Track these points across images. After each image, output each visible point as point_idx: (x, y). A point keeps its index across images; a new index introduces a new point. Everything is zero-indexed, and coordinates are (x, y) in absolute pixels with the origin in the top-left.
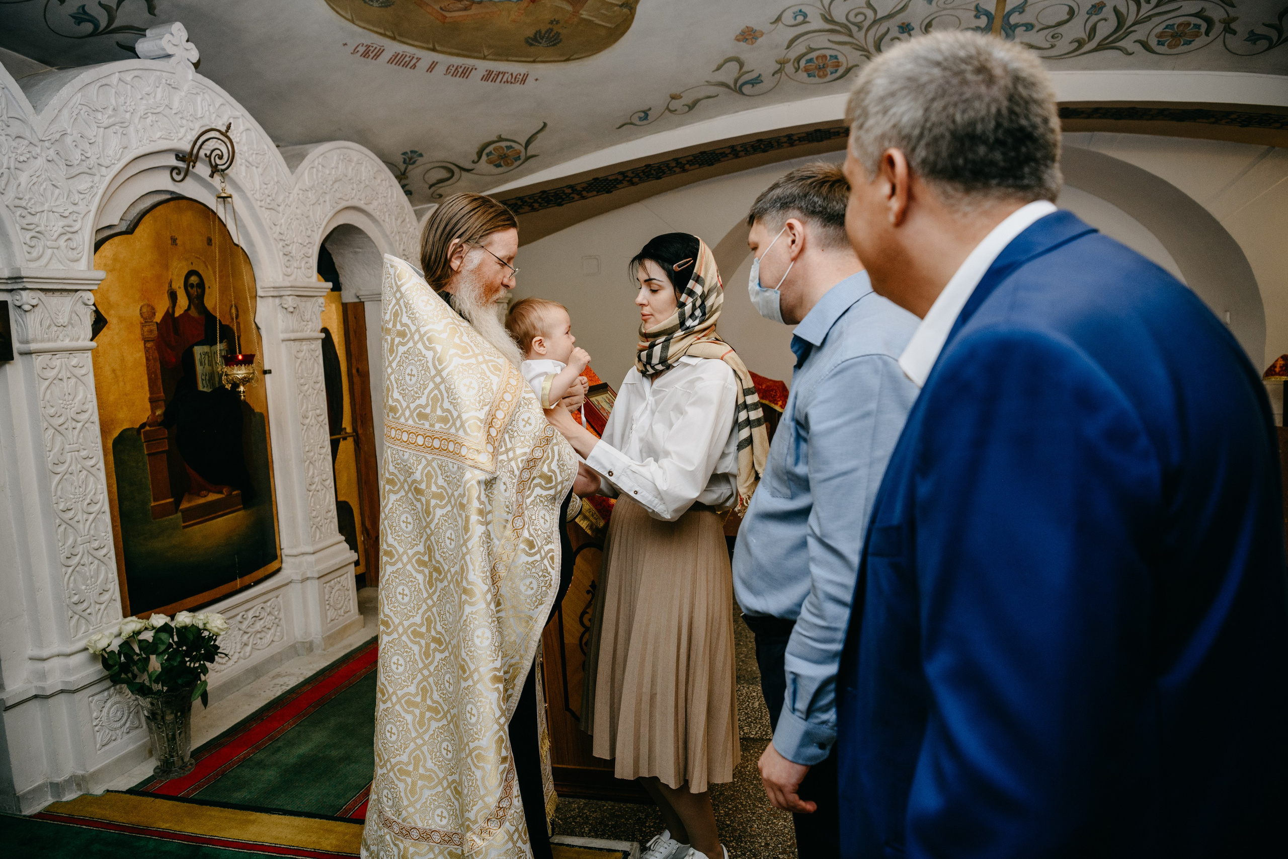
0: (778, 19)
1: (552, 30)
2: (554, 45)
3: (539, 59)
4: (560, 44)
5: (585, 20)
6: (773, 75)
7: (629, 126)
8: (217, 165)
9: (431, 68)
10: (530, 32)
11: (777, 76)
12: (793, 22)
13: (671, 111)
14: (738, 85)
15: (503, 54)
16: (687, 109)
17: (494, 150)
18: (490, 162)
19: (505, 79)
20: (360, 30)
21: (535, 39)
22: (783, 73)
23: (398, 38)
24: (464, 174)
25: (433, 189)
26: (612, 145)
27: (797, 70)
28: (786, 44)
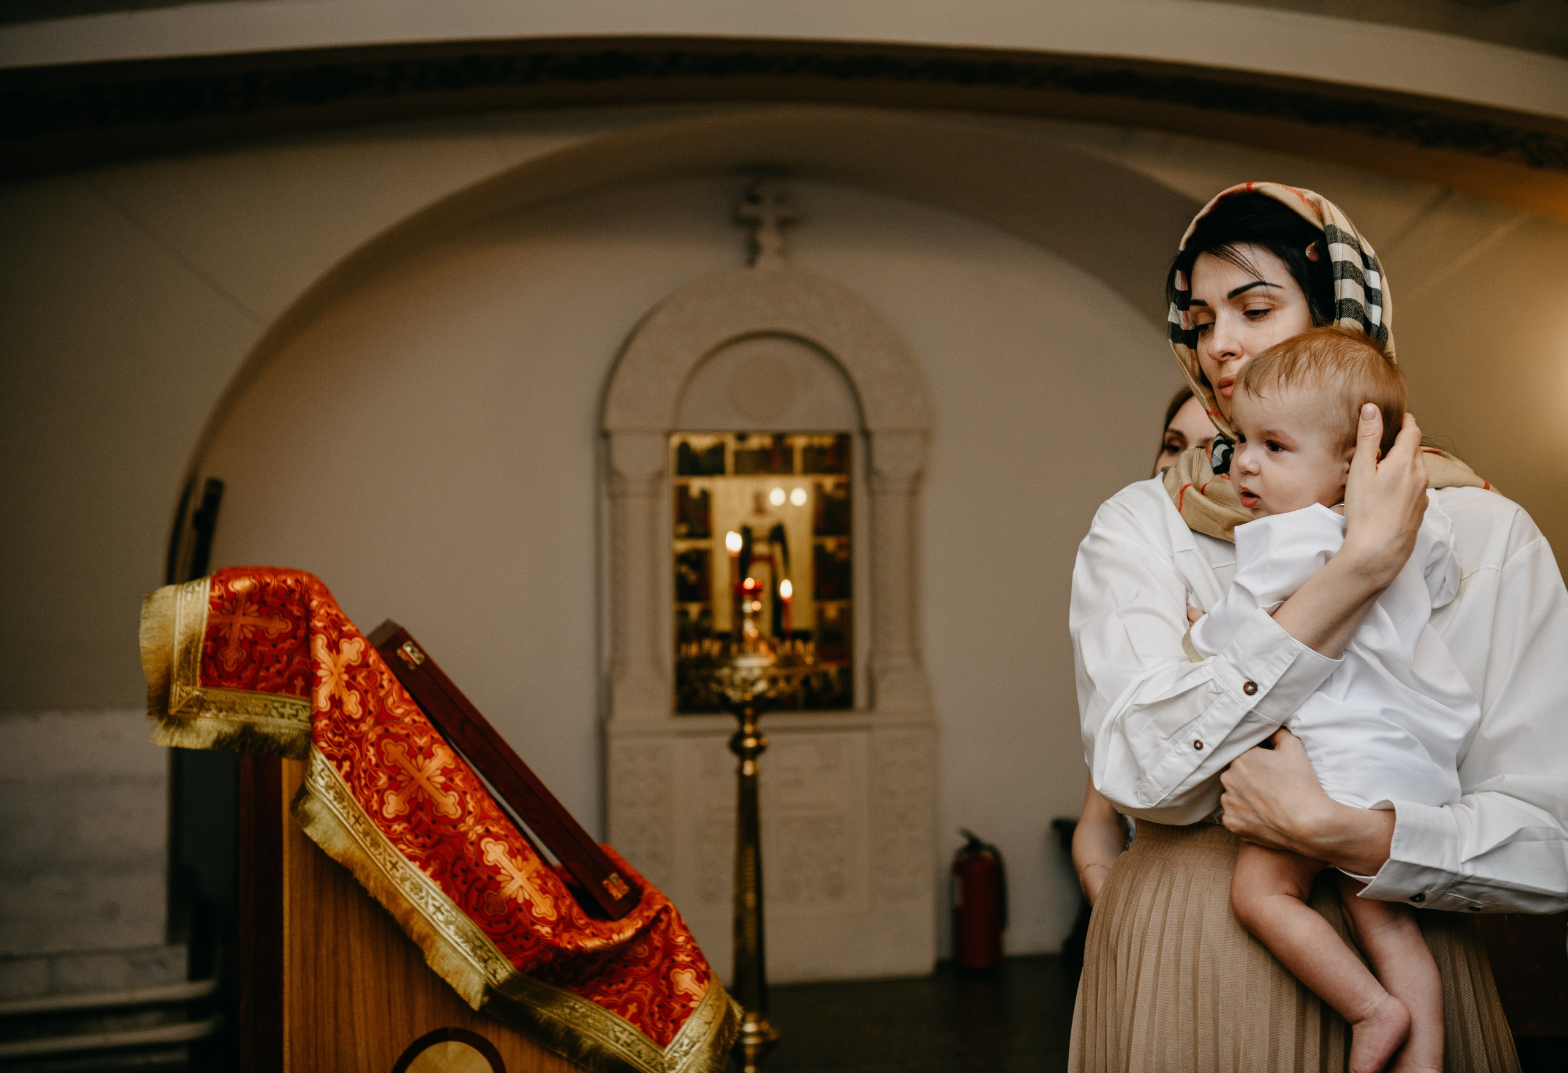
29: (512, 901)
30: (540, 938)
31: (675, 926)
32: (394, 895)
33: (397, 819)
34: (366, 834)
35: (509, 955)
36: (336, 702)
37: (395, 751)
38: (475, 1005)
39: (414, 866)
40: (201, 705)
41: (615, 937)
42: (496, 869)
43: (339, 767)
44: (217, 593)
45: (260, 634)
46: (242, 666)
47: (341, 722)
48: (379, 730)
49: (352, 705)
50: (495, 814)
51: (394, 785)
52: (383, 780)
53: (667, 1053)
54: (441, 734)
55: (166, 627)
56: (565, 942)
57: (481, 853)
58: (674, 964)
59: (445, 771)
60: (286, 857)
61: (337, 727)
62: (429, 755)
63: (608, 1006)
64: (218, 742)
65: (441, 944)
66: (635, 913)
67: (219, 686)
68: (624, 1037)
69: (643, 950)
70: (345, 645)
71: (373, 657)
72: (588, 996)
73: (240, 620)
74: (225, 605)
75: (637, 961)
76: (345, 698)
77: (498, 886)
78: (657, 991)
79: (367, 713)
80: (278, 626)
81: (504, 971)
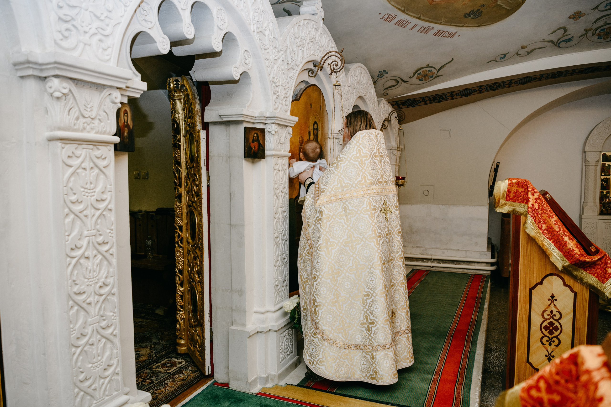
0: (597, 7)
1: (479, 9)
2: (476, 18)
3: (466, 25)
4: (480, 17)
5: (498, 5)
6: (579, 37)
7: (494, 62)
8: (334, 69)
9: (412, 29)
10: (468, 11)
11: (582, 38)
12: (604, 9)
13: (517, 54)
14: (559, 42)
15: (450, 22)
16: (527, 53)
17: (422, 72)
18: (418, 78)
19: (444, 35)
20: (390, 6)
21: (469, 15)
22: (586, 36)
23: (406, 11)
24: (403, 84)
25: (386, 90)
26: (480, 72)
27: (593, 34)
28: (594, 20)
29: (570, 249)
30: (576, 257)
31: (608, 258)
32: (544, 245)
33: (545, 230)
34: (538, 232)
35: (568, 260)
36: (533, 205)
37: (545, 216)
38: (560, 269)
39: (548, 240)
40: (505, 204)
41: (593, 259)
42: (566, 242)
43: (533, 218)
44: (509, 183)
45: (517, 191)
46: (514, 197)
47: (534, 210)
48: (542, 212)
49: (536, 206)
50: (567, 231)
51: (544, 223)
52: (542, 222)
53: (604, 285)
54: (555, 213)
55: (499, 189)
56: (582, 259)
57: (563, 239)
58: (607, 267)
59: (556, 221)
60: (521, 235)
61: (533, 210)
62: (552, 217)
63: (590, 274)
64: (508, 212)
65: (553, 256)
66: (598, 255)
67: (509, 201)
68: (594, 280)
69: (599, 263)
70: (535, 194)
71: (541, 197)
72: (585, 271)
73: (514, 188)
74: (511, 185)
75: (598, 265)
76: (535, 205)
77: (567, 246)
78: (602, 272)
79: (539, 208)
80: (521, 190)
81: (567, 263)
